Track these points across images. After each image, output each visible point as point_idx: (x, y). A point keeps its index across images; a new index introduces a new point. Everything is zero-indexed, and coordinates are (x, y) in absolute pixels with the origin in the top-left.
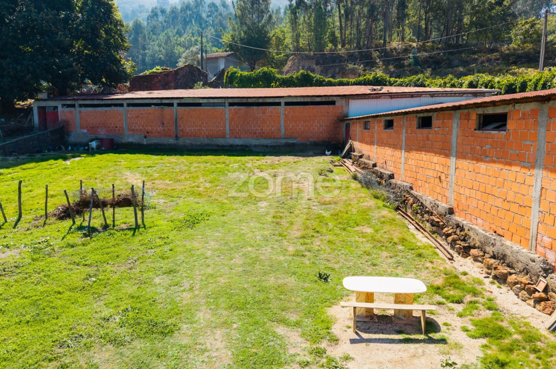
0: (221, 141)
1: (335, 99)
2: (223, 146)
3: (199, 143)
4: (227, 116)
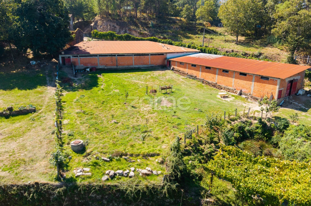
0: (132, 66)
1: (164, 53)
2: (132, 68)
3: (124, 67)
4: (133, 59)
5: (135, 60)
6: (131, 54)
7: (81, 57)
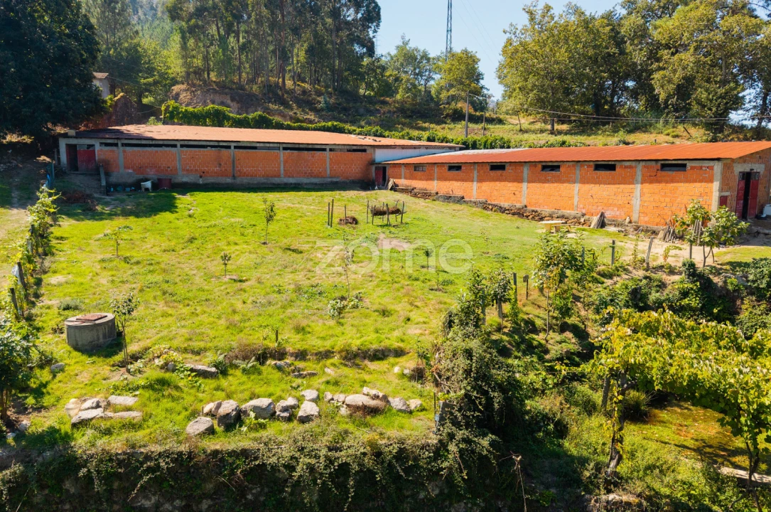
0: (277, 180)
1: (366, 147)
2: (279, 184)
3: (255, 182)
4: (282, 159)
5: (286, 162)
6: (276, 145)
7: (128, 149)
